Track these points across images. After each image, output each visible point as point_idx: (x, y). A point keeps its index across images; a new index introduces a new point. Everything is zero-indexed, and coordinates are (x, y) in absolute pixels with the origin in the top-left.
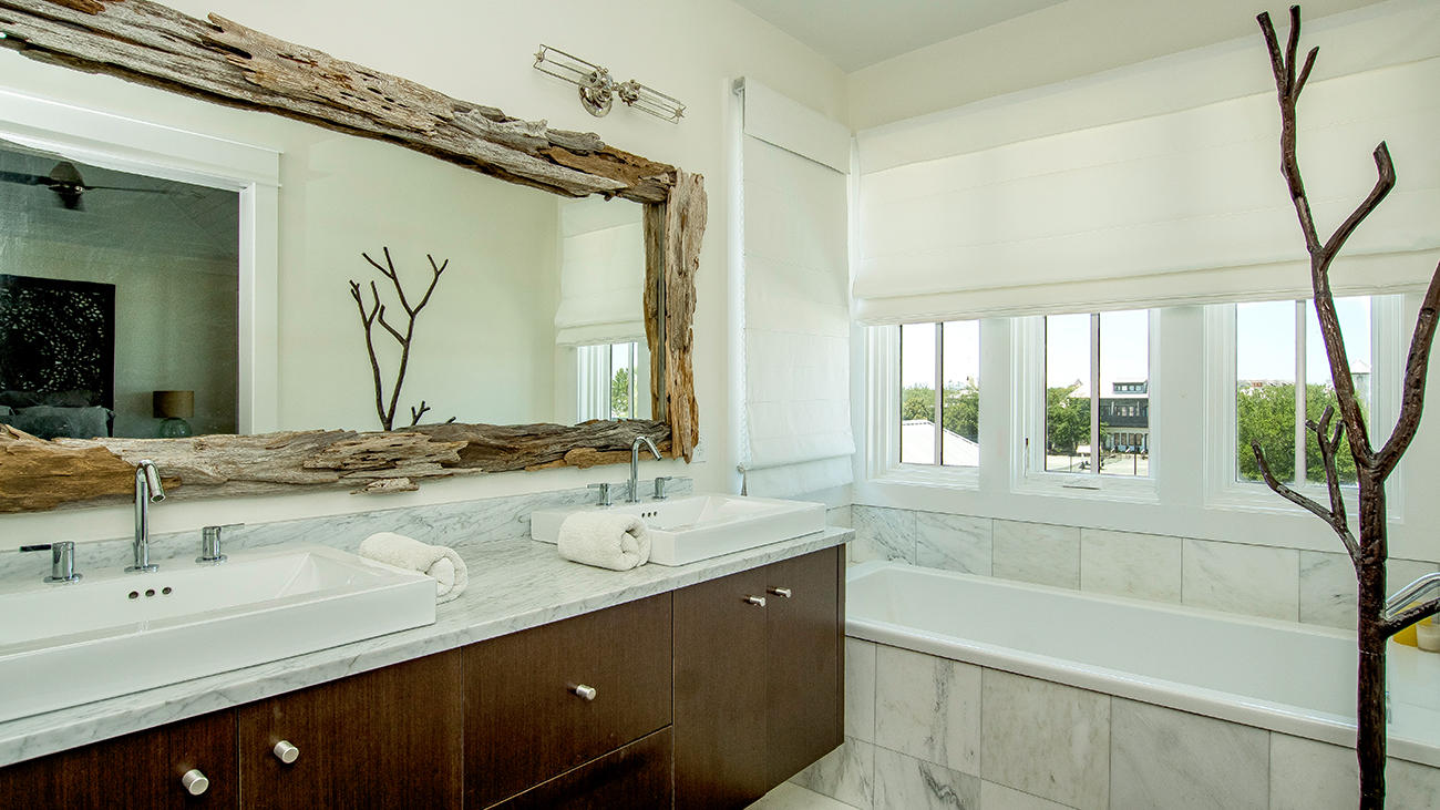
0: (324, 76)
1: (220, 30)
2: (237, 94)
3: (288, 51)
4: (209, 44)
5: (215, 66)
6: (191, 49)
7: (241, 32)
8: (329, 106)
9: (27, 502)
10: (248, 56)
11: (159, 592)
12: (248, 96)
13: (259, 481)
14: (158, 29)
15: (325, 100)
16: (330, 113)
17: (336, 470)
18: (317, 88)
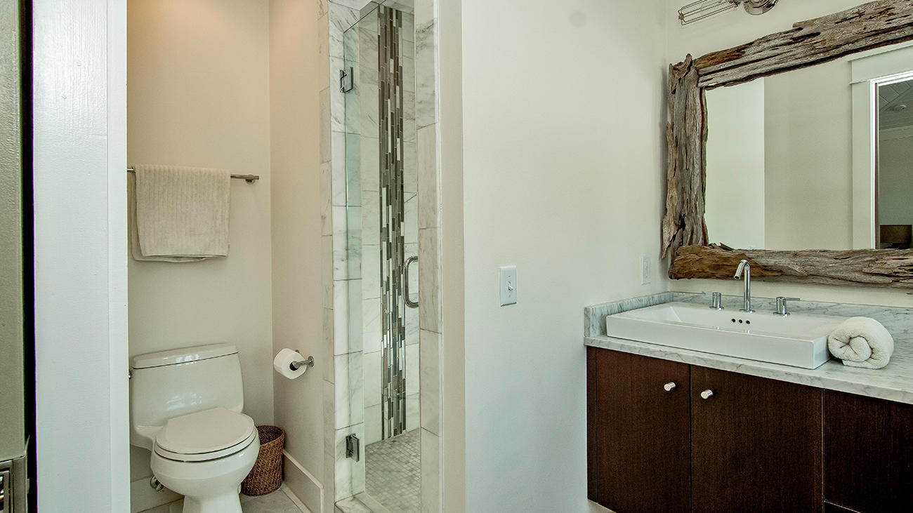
0: (871, 18)
1: (801, 29)
2: (813, 59)
3: (842, 17)
4: (796, 40)
5: (800, 50)
6: (786, 48)
7: (811, 23)
8: (881, 33)
9: (717, 275)
10: (818, 34)
11: (744, 322)
12: (821, 56)
13: (833, 278)
14: (768, 48)
15: (874, 33)
16: (883, 37)
17: (889, 276)
18: (865, 29)
